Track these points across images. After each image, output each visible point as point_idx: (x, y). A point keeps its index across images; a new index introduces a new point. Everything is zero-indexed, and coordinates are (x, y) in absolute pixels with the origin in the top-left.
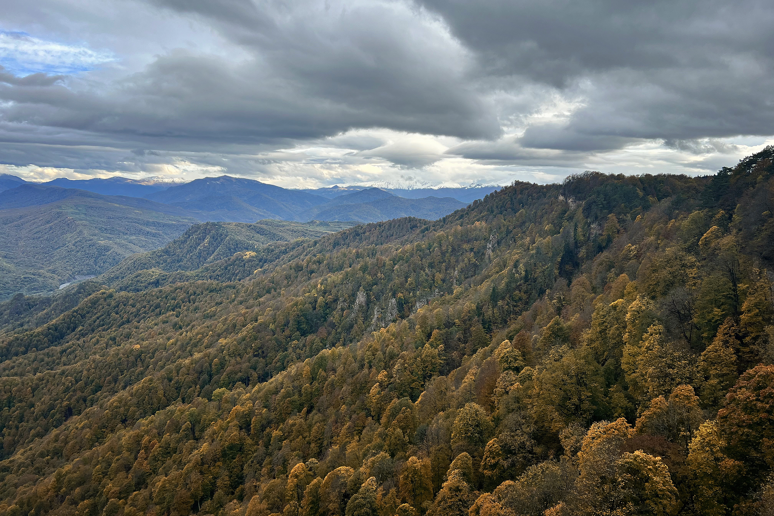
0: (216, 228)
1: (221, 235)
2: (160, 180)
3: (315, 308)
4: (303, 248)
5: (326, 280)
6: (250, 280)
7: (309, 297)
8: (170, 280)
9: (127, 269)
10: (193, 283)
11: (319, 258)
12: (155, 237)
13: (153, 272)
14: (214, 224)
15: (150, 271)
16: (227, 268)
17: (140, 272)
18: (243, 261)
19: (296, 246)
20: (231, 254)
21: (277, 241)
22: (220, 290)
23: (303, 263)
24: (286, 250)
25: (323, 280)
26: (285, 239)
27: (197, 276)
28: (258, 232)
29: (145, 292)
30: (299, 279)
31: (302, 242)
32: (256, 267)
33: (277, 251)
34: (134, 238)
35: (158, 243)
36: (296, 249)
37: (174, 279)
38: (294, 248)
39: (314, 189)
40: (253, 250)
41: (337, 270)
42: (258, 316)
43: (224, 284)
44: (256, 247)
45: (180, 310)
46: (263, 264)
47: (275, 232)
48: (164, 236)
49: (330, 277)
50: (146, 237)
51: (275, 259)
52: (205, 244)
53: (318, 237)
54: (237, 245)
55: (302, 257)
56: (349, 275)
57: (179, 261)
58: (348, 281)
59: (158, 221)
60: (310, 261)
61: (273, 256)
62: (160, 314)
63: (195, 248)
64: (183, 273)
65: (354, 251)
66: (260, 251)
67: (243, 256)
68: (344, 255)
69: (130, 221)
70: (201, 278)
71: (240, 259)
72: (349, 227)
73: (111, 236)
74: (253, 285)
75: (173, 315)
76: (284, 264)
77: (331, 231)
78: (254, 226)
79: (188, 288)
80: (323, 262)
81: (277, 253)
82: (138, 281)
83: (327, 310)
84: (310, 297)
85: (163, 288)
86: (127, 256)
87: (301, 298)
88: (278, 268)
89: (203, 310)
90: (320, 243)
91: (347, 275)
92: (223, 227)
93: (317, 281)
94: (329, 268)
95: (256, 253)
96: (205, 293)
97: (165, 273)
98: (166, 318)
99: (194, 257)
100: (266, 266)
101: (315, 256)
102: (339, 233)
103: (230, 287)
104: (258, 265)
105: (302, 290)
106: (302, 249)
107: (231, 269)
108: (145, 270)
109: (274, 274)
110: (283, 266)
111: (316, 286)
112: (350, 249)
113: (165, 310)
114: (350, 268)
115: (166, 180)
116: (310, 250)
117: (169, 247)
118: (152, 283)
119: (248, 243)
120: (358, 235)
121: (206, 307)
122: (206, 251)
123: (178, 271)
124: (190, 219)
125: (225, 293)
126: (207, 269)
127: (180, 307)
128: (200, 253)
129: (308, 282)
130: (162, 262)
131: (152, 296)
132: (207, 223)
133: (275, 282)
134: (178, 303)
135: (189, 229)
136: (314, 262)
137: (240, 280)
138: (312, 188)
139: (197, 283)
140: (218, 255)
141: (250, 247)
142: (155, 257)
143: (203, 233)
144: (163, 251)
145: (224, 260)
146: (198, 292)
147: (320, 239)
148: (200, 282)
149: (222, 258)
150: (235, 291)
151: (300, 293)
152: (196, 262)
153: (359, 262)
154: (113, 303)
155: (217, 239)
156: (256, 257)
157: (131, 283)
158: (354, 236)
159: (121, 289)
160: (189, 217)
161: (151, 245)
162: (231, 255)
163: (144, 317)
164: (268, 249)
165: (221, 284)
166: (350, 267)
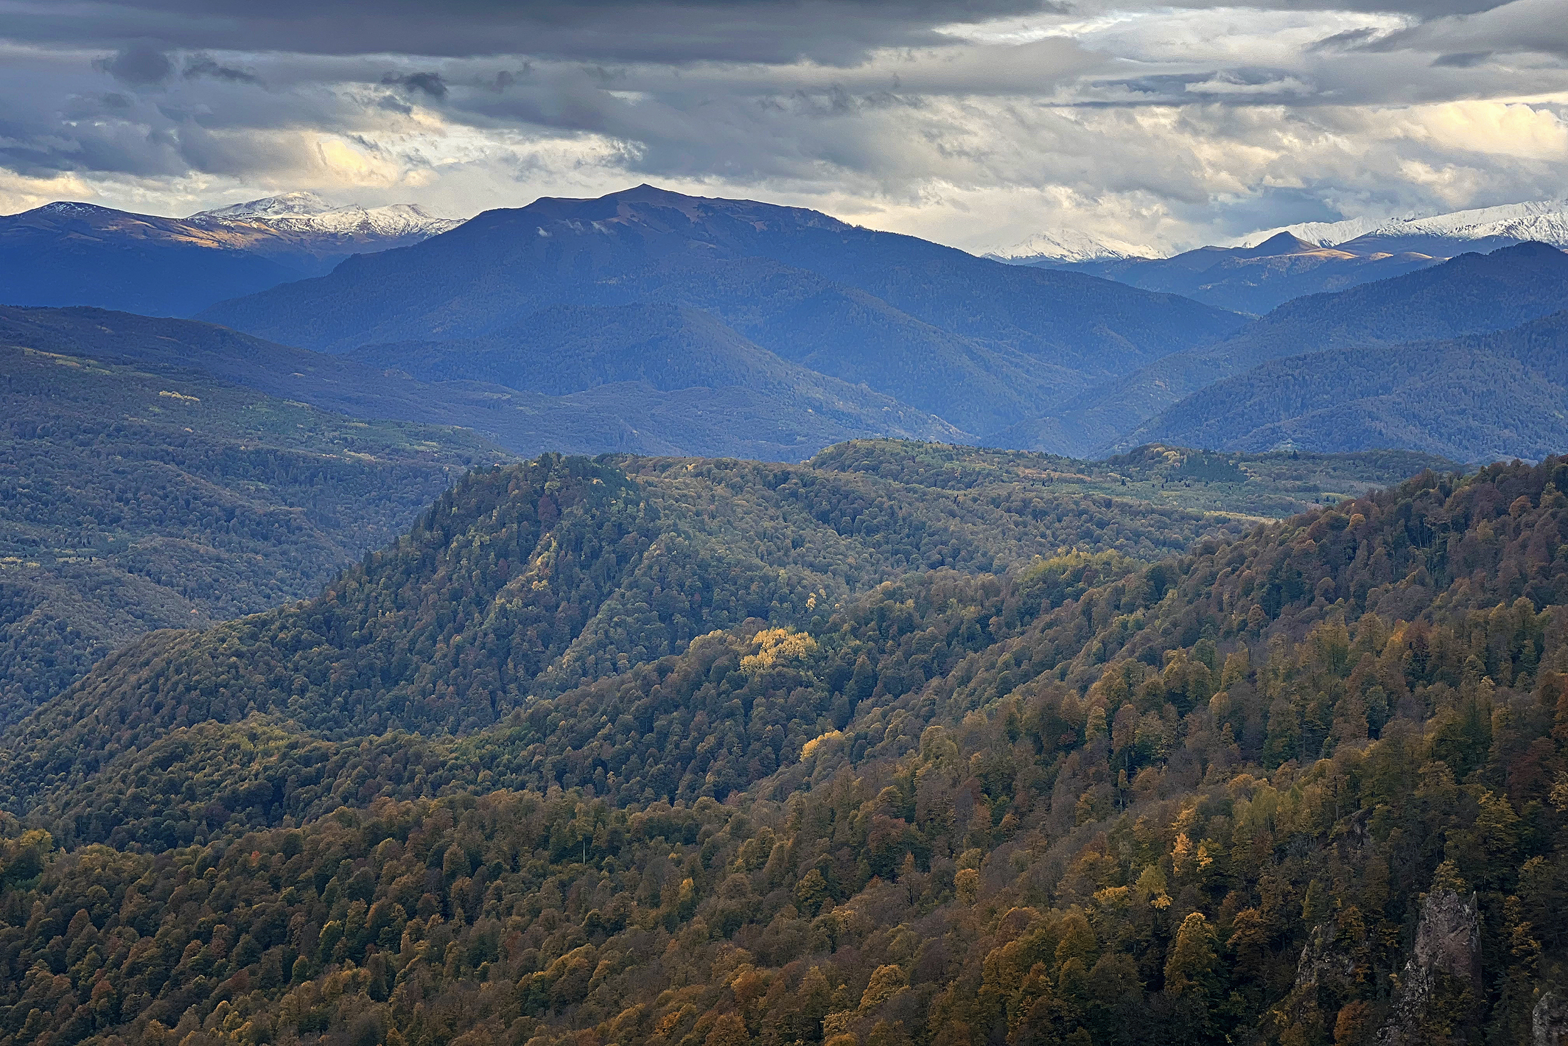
0: (596, 488)
1: (621, 530)
2: (297, 220)
3: (1156, 982)
4: (1087, 613)
5: (1227, 810)
6: (780, 794)
7: (1121, 911)
8: (344, 783)
9: (115, 716)
10: (467, 805)
11: (1182, 676)
12: (266, 538)
13: (253, 737)
14: (579, 469)
15: (236, 732)
16: (651, 720)
17: (181, 734)
18: (739, 682)
19: (1045, 602)
20: (676, 640)
21: (933, 566)
22: (614, 851)
23: (1083, 704)
24: (983, 621)
25: (1205, 812)
26: (979, 558)
27: (489, 762)
28: (824, 518)
29: (208, 850)
30: (1060, 797)
31: (1077, 576)
32: (811, 722)
33: (932, 627)
34: (158, 541)
35: (280, 573)
36: (1047, 618)
37: (361, 780)
38: (1029, 613)
39: (1151, 254)
40: (798, 619)
41: (1291, 753)
42: (826, 1009)
43: (636, 816)
44: (811, 602)
45: (394, 959)
46: (853, 704)
47: (920, 514)
48: (317, 533)
49: (1250, 794)
50: (221, 537)
51: (919, 673)
52: (530, 581)
53: (1177, 546)
54: (707, 587)
55: (1078, 666)
56: (1366, 784)
57: (390, 678)
58: (1361, 821)
59: (283, 450)
60: (1129, 695)
61: (908, 655)
62: (287, 980)
63: (481, 604)
64: (410, 743)
65: (1397, 637)
66: (835, 628)
67: (737, 656)
68: (1337, 659)
69: (137, 447)
70: (510, 776)
71: (722, 673)
72: (1363, 487)
73: (34, 532)
74: (795, 827)
75: (354, 985)
76: (973, 706)
77: (1250, 511)
78: (801, 477)
79: (437, 831)
80: (1203, 697)
81: (934, 639)
82: (173, 787)
83: (1235, 996)
84: (1125, 912)
85: (306, 827)
86: (117, 644)
87: (1073, 913)
88: (938, 731)
89: (516, 963)
90: (1187, 582)
91: (1354, 785)
92: (632, 485)
93: (1167, 817)
94: (1238, 736)
95: (810, 641)
96: (528, 861)
97: (314, 742)
98: (319, 1000)
99: (471, 656)
100: (869, 718)
101: (1154, 659)
102: (1304, 522)
103: (666, 830)
104: (821, 707)
105: (1080, 865)
106: (1081, 620)
107: (677, 728)
108: (211, 726)
109: (914, 762)
110: (969, 718)
111: (1161, 845)
112: (1371, 624)
113: (311, 954)
114: (1373, 745)
115: (328, 221)
116: (1124, 625)
117: (342, 597)
118: (250, 798)
119: (766, 580)
120: (1420, 535)
121: (537, 943)
122: (537, 619)
123: (388, 735)
124: (448, 440)
125: (640, 869)
126: (540, 724)
127: (394, 941)
128: (502, 634)
129: (1114, 821)
130: (299, 679)
131: (247, 871)
132: (546, 462)
133: (921, 813)
134: (383, 918)
135: (448, 495)
136: (1153, 701)
137: (720, 794)
138: (1135, 251)
139: (486, 806)
140: (601, 645)
141: (782, 600)
142: (266, 651)
143: (522, 517)
144: (306, 616)
145: (636, 676)
146: (491, 858)
147: (1187, 557)
148: (503, 797)
149: (623, 662)
150: (694, 855)
151: (1068, 884)
152: (485, 685)
153: (1428, 706)
154: (39, 909)
155: (595, 554)
156: (816, 659)
157: (135, 798)
158: (1398, 544)
159: (82, 831)
160: (447, 430)
161: (244, 584)
162: (673, 650)
163: (201, 993)
164: (882, 614)
165: (615, 812)
166: (1374, 734)
